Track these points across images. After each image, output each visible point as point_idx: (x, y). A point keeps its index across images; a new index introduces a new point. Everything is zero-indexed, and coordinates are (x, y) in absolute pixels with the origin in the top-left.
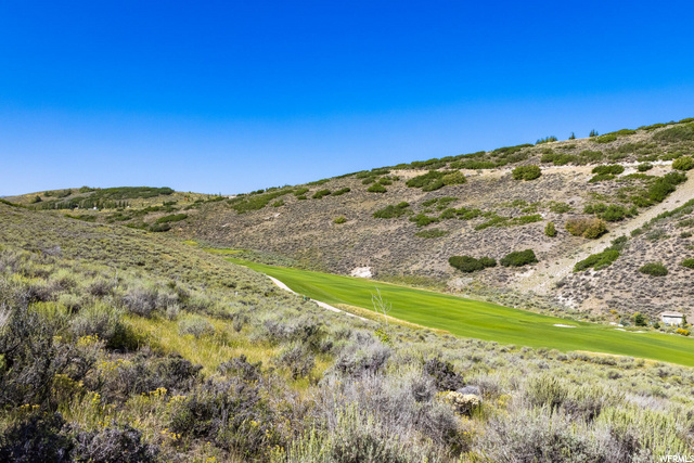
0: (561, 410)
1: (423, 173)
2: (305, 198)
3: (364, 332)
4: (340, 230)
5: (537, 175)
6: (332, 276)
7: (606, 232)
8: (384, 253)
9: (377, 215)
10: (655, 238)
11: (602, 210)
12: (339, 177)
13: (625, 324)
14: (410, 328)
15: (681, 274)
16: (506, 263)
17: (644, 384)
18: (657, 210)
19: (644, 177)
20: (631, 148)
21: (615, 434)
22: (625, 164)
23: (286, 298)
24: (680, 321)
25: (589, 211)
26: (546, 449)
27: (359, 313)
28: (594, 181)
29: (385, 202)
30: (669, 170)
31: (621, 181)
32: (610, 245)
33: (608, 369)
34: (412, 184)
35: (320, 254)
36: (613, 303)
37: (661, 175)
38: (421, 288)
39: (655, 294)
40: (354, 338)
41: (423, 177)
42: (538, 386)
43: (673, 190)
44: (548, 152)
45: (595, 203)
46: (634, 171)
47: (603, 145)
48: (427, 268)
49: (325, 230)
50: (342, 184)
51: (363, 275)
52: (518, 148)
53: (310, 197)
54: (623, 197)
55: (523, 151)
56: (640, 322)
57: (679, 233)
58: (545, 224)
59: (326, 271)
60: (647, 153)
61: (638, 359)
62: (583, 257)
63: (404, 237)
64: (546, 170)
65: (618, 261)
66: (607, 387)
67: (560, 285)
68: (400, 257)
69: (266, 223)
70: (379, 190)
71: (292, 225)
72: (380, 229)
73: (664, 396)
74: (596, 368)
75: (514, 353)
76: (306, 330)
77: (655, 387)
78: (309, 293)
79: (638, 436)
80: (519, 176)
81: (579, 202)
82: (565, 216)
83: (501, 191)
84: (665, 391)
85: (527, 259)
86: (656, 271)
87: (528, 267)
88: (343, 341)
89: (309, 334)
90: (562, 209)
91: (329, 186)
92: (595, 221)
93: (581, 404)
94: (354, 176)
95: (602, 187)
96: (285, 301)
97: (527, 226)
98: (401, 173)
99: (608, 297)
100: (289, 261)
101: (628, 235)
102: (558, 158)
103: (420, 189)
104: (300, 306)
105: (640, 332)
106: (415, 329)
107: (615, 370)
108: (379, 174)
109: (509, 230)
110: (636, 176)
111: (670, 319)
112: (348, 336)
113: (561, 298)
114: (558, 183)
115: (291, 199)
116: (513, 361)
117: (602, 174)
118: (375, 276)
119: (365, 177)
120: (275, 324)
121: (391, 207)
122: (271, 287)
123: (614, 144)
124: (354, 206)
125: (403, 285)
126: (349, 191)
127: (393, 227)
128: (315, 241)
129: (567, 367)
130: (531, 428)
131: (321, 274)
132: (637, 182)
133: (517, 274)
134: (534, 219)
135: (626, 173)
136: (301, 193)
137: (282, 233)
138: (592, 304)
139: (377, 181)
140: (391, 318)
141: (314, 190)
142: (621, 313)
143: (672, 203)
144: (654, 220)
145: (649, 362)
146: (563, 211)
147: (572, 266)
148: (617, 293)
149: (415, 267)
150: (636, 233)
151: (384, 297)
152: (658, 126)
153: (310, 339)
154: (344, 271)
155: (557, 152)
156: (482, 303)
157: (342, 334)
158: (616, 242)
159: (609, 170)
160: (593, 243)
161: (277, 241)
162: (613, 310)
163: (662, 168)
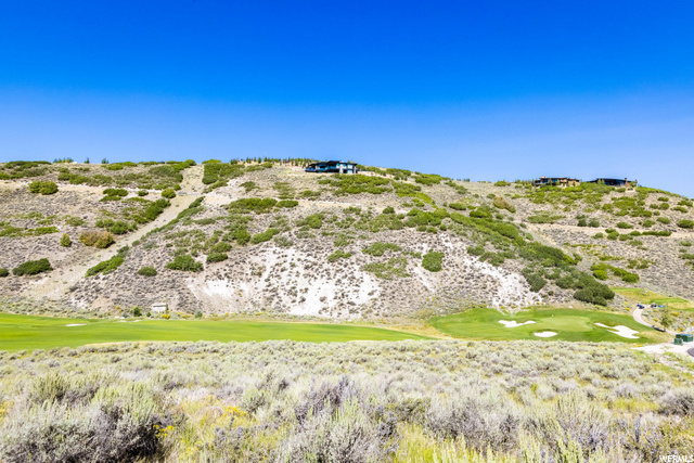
0: (65, 400)
5: (54, 190)
7: (113, 242)
10: (149, 247)
11: (111, 225)
13: (126, 317)
15: (165, 274)
16: (19, 272)
17: (138, 362)
18: (151, 226)
19: (142, 201)
20: (134, 177)
21: (104, 409)
22: (129, 189)
24: (164, 308)
25: (100, 225)
26: (41, 442)
28: (105, 200)
30: (160, 197)
31: (126, 203)
32: (116, 254)
33: (111, 355)
36: (117, 301)
37: (154, 200)
39: (149, 291)
42: (42, 385)
43: (161, 212)
44: (65, 171)
45: (105, 219)
46: (136, 196)
47: (112, 172)
52: (35, 164)
54: (127, 215)
55: (40, 167)
56: (137, 313)
57: (165, 244)
58: (61, 235)
60: (145, 183)
61: (134, 343)
62: (94, 264)
64: (63, 187)
65: (122, 266)
66: (108, 370)
67: (72, 290)
73: (151, 367)
74: (101, 357)
75: (25, 358)
77: (145, 361)
79: (123, 405)
80: (35, 190)
81: (92, 217)
82: (79, 228)
83: (15, 202)
84: (151, 363)
85: (43, 267)
86: (149, 273)
87: (43, 275)
90: (77, 223)
92: (104, 234)
93: (82, 391)
95: (111, 206)
97: (42, 237)
99: (114, 296)
101: (130, 245)
102: (74, 178)
105: (137, 320)
107: (117, 355)
109: (23, 240)
110: (137, 200)
111: (157, 309)
113: (73, 301)
114: (74, 200)
116: (23, 366)
117: (112, 195)
123: (121, 172)
129: (76, 360)
130: (27, 427)
132: (138, 204)
133: (31, 282)
134: (50, 231)
135: (129, 196)
138: (101, 304)
142: (123, 308)
143: (161, 221)
144: (149, 234)
145: (142, 343)
146: (77, 225)
147: (84, 271)
148: (121, 292)
150: (136, 244)
152: (153, 163)
155: (74, 173)
158: (121, 251)
159: (117, 193)
160: (103, 252)
162: (117, 306)
163: (155, 195)
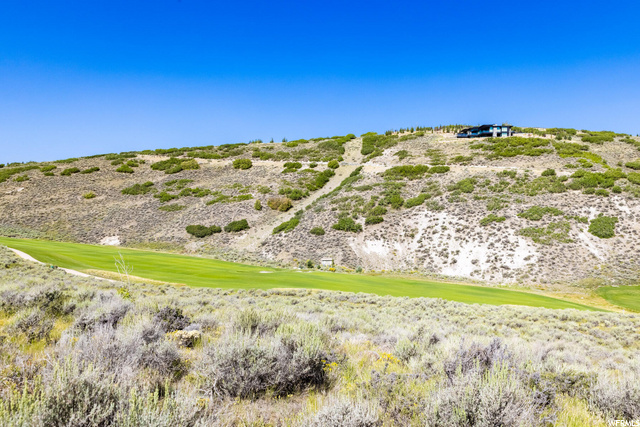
0: (257, 330)
1: (165, 158)
2: (53, 175)
3: (107, 293)
4: (89, 204)
5: (250, 166)
6: (82, 246)
7: (292, 207)
8: (132, 224)
9: (125, 192)
10: (318, 211)
11: (289, 192)
12: (89, 158)
13: (302, 268)
14: (154, 285)
15: (332, 233)
16: (228, 229)
17: (311, 306)
18: (320, 193)
19: (313, 171)
20: (306, 152)
22: (303, 162)
23: (30, 268)
24: (331, 263)
25: (282, 193)
26: (241, 360)
27: (106, 275)
28: (285, 172)
29: (131, 181)
30: (326, 168)
31: (300, 174)
32: (294, 216)
33: (291, 298)
34: (156, 167)
35: (68, 226)
36: (295, 255)
37: (322, 171)
38: (163, 252)
39: (319, 247)
40: (97, 299)
41: (165, 162)
42: (243, 317)
43: (328, 181)
44: (256, 150)
45: (286, 188)
46: (308, 167)
47: (290, 149)
48: (168, 235)
49: (74, 204)
50: (91, 164)
51: (112, 243)
52: (237, 146)
53: (58, 173)
54: (301, 184)
55: (240, 148)
56: (310, 265)
57: (330, 208)
58: (254, 201)
59: (75, 241)
60: (314, 156)
61: (308, 290)
62: (278, 224)
63: (149, 210)
64: (256, 163)
65: (298, 227)
66: (288, 310)
67: (263, 244)
68: (145, 227)
69: (6, 197)
70: (127, 171)
71: (37, 199)
72: (128, 203)
73: (321, 311)
74: (284, 299)
75: (233, 295)
76: (48, 296)
77: (316, 306)
78: (56, 263)
79: (297, 340)
80: (237, 166)
81: (276, 186)
82: (267, 196)
83: (225, 176)
84: (321, 308)
85: (242, 227)
86: (319, 232)
87: (243, 232)
88: (87, 301)
89: (51, 300)
90: (265, 191)
91: (78, 165)
92: (285, 199)
93: (269, 325)
94: (104, 158)
95: (289, 177)
96: (29, 271)
97: (242, 202)
98: (147, 157)
99: (292, 250)
100: (34, 233)
101: (304, 209)
102: (262, 155)
103: (163, 172)
104: (47, 275)
105: (310, 272)
106: (158, 285)
107: (296, 299)
108: (127, 157)
109: (230, 205)
110: (309, 171)
111: (325, 263)
112: (92, 298)
113: (264, 253)
114: (263, 173)
115: (36, 175)
116: (231, 301)
117: (291, 168)
118: (124, 243)
119: (115, 159)
120: (14, 293)
121: (137, 186)
122: (13, 259)
123: (296, 148)
124: (103, 183)
125: (148, 250)
126: (98, 170)
127: (140, 202)
128: (64, 214)
129: (266, 300)
130: (232, 347)
131: (70, 244)
132: (309, 174)
133: (236, 237)
134: (247, 198)
135: (303, 168)
136: (48, 170)
137: (26, 207)
138: (284, 256)
139: (125, 163)
140: (137, 278)
141: (63, 168)
142: (300, 260)
143: (328, 188)
144: (318, 200)
145: (314, 291)
146: (266, 193)
147: (271, 231)
148: (298, 247)
149: (159, 235)
150: (308, 208)
151: (126, 261)
152: (320, 139)
153: (51, 304)
154: (93, 240)
155: (262, 151)
156: (211, 260)
157: (85, 297)
158: (297, 214)
159: (293, 166)
160: (284, 214)
161: (20, 214)
162: (295, 259)
163: (322, 167)
